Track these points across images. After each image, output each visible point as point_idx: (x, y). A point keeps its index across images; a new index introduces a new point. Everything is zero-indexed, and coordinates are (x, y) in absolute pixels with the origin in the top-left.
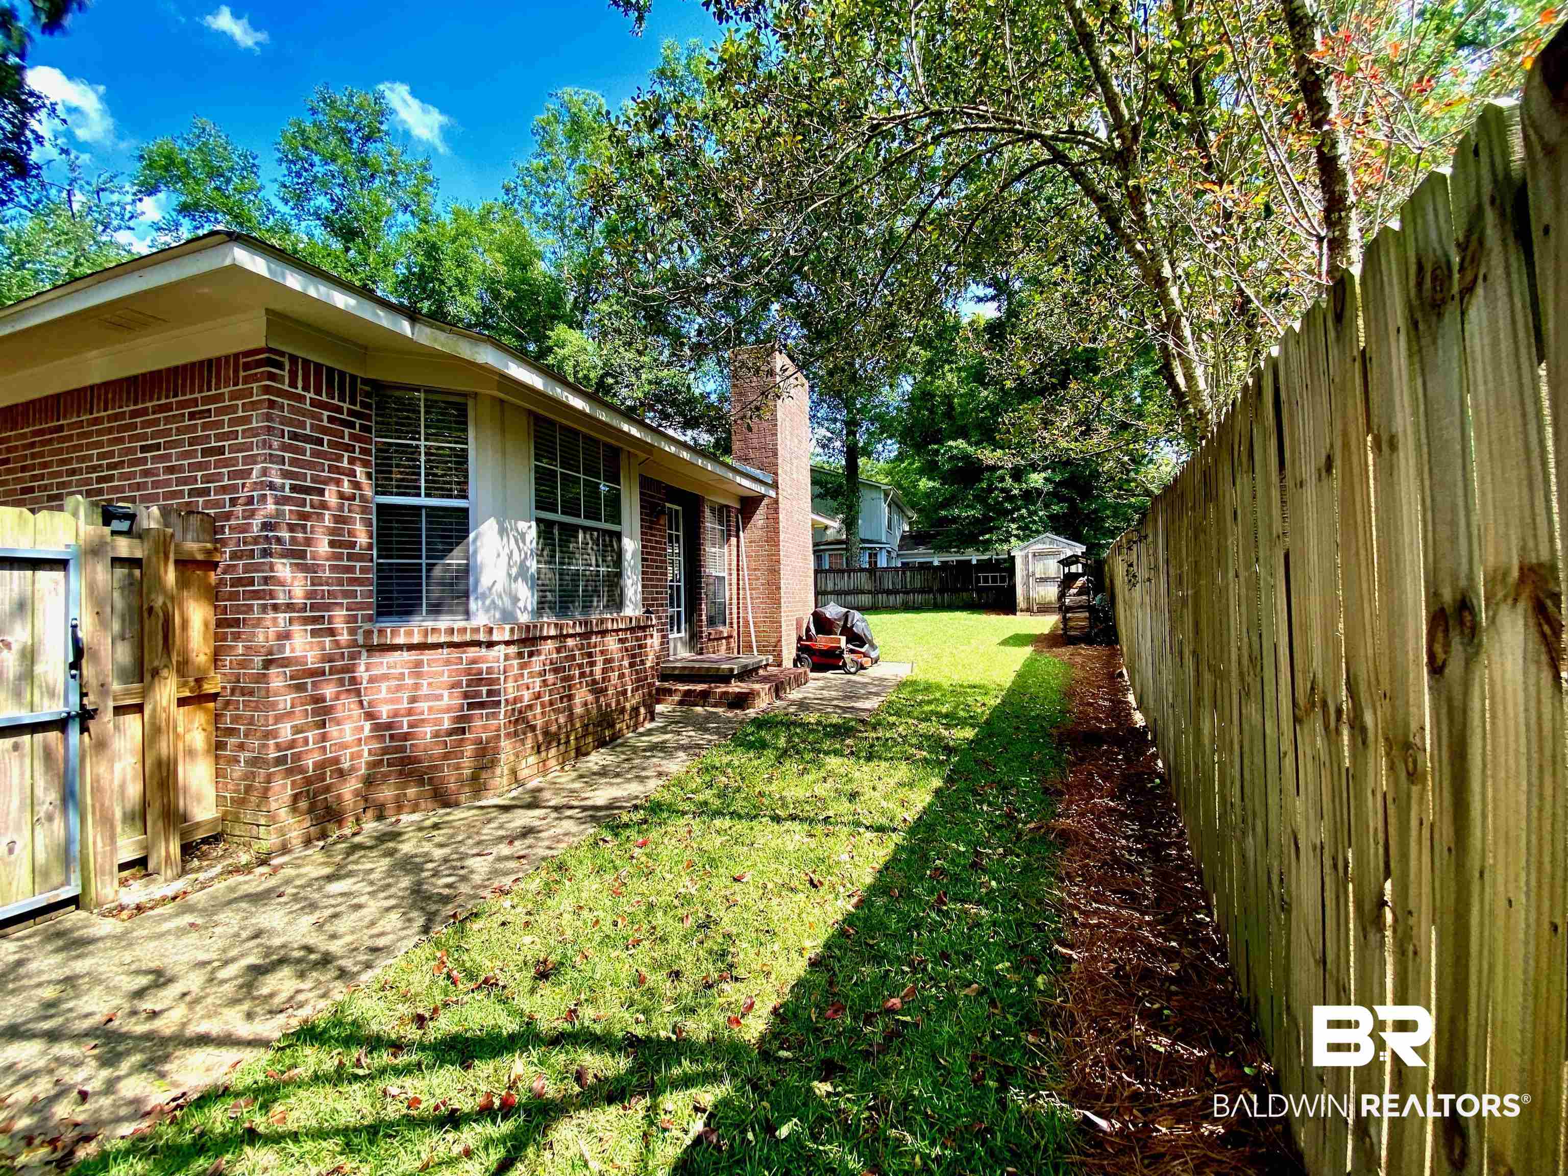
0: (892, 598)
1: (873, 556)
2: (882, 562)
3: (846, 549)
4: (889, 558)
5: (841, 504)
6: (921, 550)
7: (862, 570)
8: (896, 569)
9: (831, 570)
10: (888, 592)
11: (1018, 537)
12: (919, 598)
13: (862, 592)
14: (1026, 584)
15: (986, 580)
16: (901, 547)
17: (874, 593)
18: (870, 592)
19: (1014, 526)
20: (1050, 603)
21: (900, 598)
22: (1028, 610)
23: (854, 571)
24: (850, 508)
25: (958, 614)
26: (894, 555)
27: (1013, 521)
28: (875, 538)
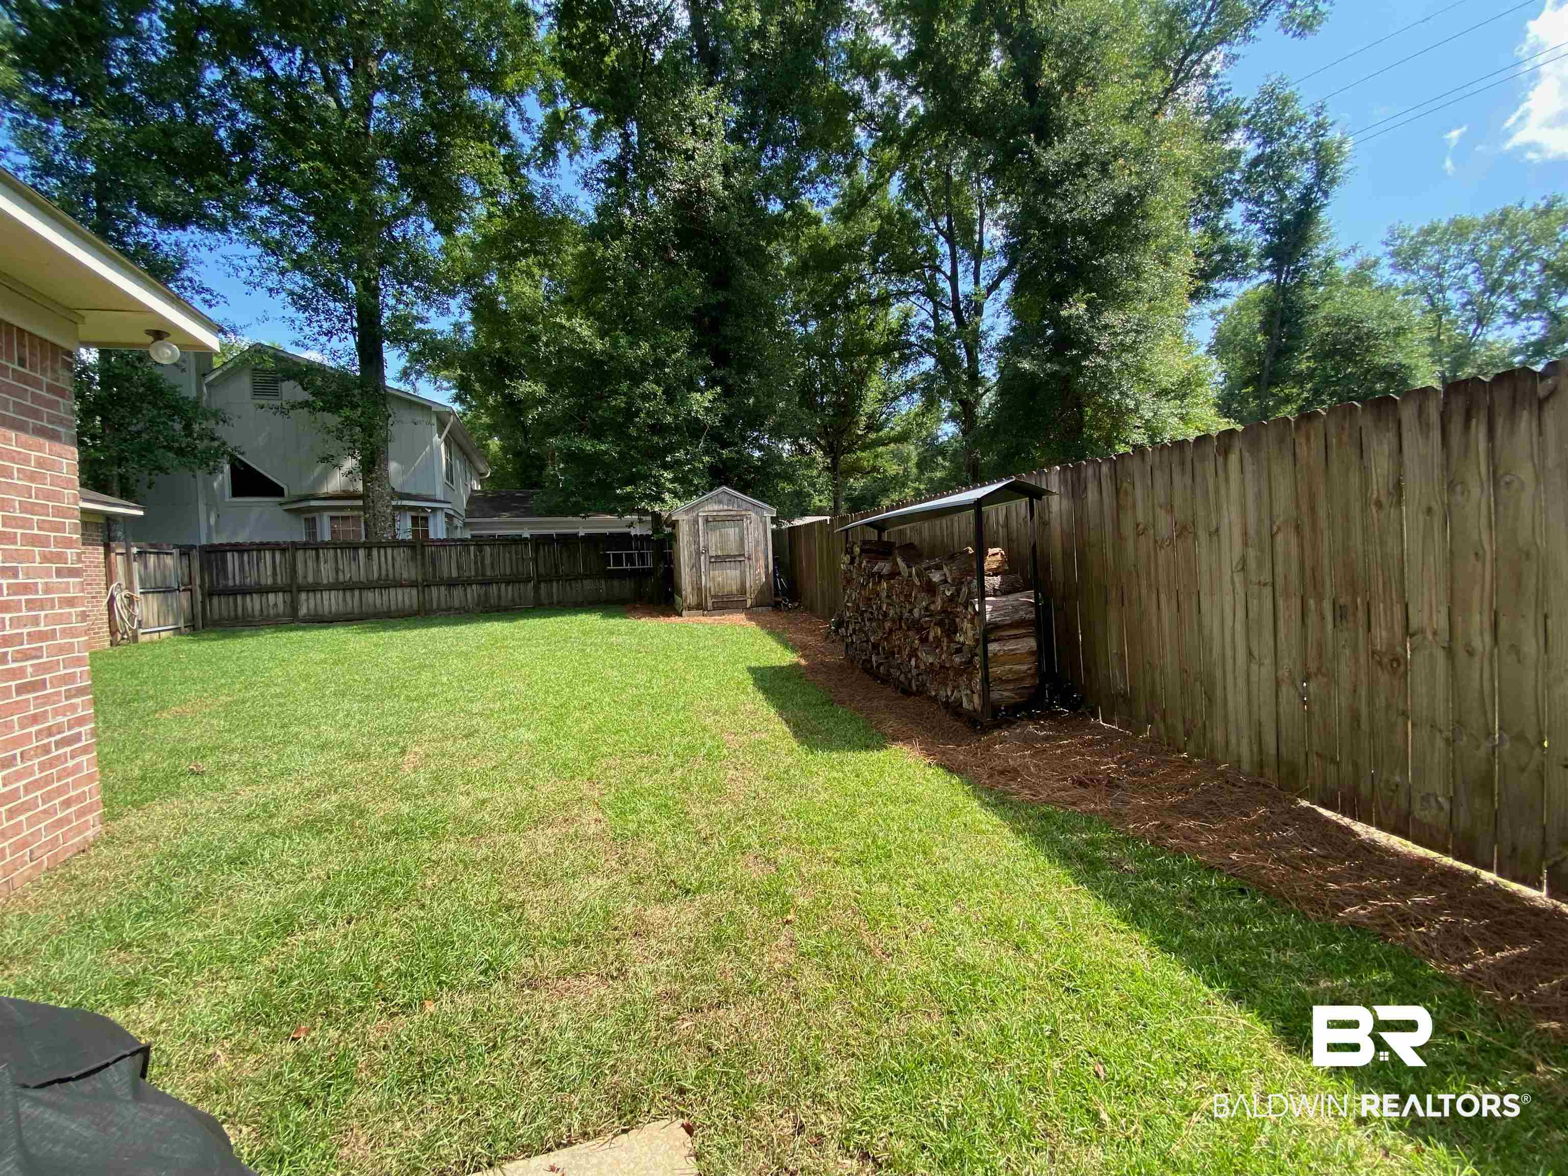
0: (458, 592)
1: (420, 520)
2: (438, 529)
3: (364, 508)
4: (450, 526)
5: (349, 422)
6: (505, 517)
7: (397, 544)
8: (464, 542)
9: (334, 545)
10: (451, 584)
11: (676, 495)
12: (508, 592)
13: (399, 584)
14: (696, 566)
15: (618, 560)
16: (469, 513)
17: (422, 585)
18: (413, 584)
19: (668, 475)
20: (731, 594)
21: (474, 592)
22: (700, 607)
23: (381, 546)
24: (368, 430)
25: (583, 617)
26: (458, 523)
27: (666, 466)
28: (423, 492)
